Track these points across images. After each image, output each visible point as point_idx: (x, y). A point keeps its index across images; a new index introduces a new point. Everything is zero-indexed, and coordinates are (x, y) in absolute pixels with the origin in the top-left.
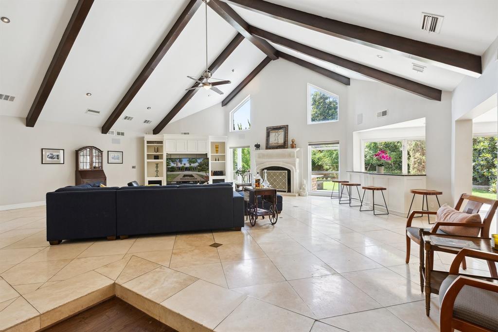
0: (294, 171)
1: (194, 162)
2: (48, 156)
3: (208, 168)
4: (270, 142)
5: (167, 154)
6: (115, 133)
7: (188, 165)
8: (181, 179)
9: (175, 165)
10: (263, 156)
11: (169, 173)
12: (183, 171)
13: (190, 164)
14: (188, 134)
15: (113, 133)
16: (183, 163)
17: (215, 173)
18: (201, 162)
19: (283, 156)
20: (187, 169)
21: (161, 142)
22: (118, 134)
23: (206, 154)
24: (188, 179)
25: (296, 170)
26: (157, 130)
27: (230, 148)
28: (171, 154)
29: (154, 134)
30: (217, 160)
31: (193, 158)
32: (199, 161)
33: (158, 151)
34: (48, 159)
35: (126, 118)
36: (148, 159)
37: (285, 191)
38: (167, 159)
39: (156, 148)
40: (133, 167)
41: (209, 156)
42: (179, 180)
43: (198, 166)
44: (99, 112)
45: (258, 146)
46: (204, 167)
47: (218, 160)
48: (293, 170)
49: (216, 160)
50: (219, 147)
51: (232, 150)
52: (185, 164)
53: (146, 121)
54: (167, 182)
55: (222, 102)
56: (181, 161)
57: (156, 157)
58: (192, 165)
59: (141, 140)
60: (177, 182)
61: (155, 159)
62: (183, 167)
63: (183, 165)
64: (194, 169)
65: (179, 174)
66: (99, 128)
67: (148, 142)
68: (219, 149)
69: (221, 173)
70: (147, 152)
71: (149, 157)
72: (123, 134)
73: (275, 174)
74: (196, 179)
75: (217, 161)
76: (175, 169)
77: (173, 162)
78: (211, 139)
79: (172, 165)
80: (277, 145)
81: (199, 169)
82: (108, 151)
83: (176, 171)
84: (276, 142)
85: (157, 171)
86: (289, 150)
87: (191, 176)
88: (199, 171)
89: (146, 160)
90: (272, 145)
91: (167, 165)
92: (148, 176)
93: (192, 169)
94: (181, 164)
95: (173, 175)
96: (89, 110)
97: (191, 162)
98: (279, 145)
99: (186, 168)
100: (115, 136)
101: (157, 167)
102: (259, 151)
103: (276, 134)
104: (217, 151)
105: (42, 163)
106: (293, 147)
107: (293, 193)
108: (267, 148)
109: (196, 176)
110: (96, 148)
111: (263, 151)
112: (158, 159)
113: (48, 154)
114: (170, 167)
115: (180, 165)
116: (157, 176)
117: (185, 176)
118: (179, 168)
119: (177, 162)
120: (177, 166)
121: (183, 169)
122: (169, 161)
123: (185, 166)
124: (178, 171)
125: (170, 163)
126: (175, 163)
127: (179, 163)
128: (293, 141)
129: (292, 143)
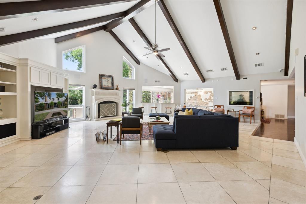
4: (103, 85)
5: (31, 85)
7: (56, 101)
9: (44, 102)
10: (99, 93)
11: (37, 112)
12: (52, 109)
13: (59, 99)
16: (52, 97)
19: (112, 94)
48: (118, 102)
52: (53, 99)
62: (52, 103)
63: (51, 100)
65: (49, 113)
73: (108, 106)
76: (44, 107)
77: (41, 96)
79: (41, 101)
80: (107, 87)
84: (107, 85)
87: (59, 114)
93: (59, 106)
94: (50, 99)
95: (42, 115)
98: (109, 87)
99: (55, 104)
103: (106, 80)
106: (117, 89)
108: (101, 88)
111: (98, 90)
114: (39, 103)
115: (49, 101)
117: (54, 114)
118: (48, 105)
119: (46, 96)
120: (46, 103)
121: (52, 106)
122: (38, 95)
123: (54, 102)
124: (47, 109)
125: (39, 98)
126: (44, 98)
127: (48, 97)
128: (117, 86)
129: (117, 87)
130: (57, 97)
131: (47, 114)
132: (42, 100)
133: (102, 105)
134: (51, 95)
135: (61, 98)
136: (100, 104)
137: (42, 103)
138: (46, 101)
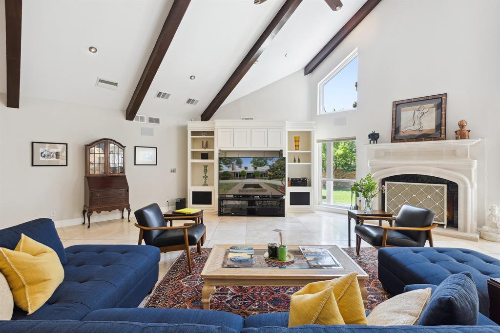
0: (469, 186)
1: (261, 165)
2: (42, 153)
3: (285, 174)
4: (402, 129)
5: (220, 150)
6: (146, 120)
7: (251, 169)
8: (240, 191)
9: (230, 170)
10: (387, 154)
11: (222, 181)
12: (244, 179)
13: (256, 168)
14: (252, 119)
15: (142, 119)
16: (243, 165)
17: (294, 182)
18: (273, 165)
19: (437, 154)
20: (250, 175)
21: (212, 133)
22: (151, 120)
23: (281, 151)
24: (251, 191)
25: (472, 184)
26: (207, 115)
27: (318, 141)
28: (226, 152)
29: (201, 121)
30: (297, 160)
31: (259, 158)
32: (270, 163)
33: (207, 147)
34: (41, 159)
35: (159, 95)
36: (193, 158)
37: (443, 225)
38: (220, 159)
39: (205, 141)
40: (173, 171)
41: (285, 155)
42: (237, 193)
43: (269, 171)
44: (116, 84)
45: (374, 137)
46: (278, 172)
47: (299, 162)
48: (465, 183)
49: (295, 161)
50: (301, 139)
51: (321, 144)
53: (190, 101)
54: (219, 195)
55: (306, 68)
56: (239, 163)
57: (205, 156)
58: (259, 169)
59: (184, 129)
60: (234, 195)
61: (202, 159)
62: (243, 172)
63: (243, 169)
64: (261, 176)
65: (238, 183)
66: (122, 111)
67: (193, 133)
68: (301, 144)
69: (304, 182)
70: (193, 148)
71: (194, 155)
72: (157, 121)
73: (414, 190)
74: (266, 190)
75: (297, 163)
76: (230, 175)
77: (226, 164)
78: (289, 127)
79: (225, 169)
80: (418, 133)
81: (270, 176)
82: (135, 147)
83: (232, 179)
84: (417, 127)
85: (206, 177)
86: (452, 143)
87: (257, 186)
88: (270, 179)
89: (190, 161)
90: (406, 134)
91: (220, 170)
92: (193, 185)
93: (258, 176)
94: (240, 167)
95: (226, 184)
96: (101, 81)
97: (257, 163)
98: (422, 133)
100: (146, 124)
101: (206, 171)
102: (375, 146)
103: (417, 113)
104: (297, 147)
105: (33, 165)
107: (465, 230)
108: (394, 140)
109: (264, 187)
110: (115, 142)
111: (385, 145)
112: (207, 159)
113: (41, 150)
114: (223, 171)
115: (238, 169)
116: (205, 185)
117: (246, 186)
118: (237, 174)
119: (233, 164)
120: (233, 171)
121: (244, 176)
122: (222, 163)
123: (246, 171)
124: (236, 179)
125: (223, 165)
126: (230, 166)
127: (237, 165)
128: (461, 126)
129: (458, 128)
130: (253, 166)
131: (235, 184)
132: (227, 168)
133: (394, 185)
134: (242, 163)
135: (260, 166)
136: (386, 182)
137: (228, 172)
138: (233, 170)
